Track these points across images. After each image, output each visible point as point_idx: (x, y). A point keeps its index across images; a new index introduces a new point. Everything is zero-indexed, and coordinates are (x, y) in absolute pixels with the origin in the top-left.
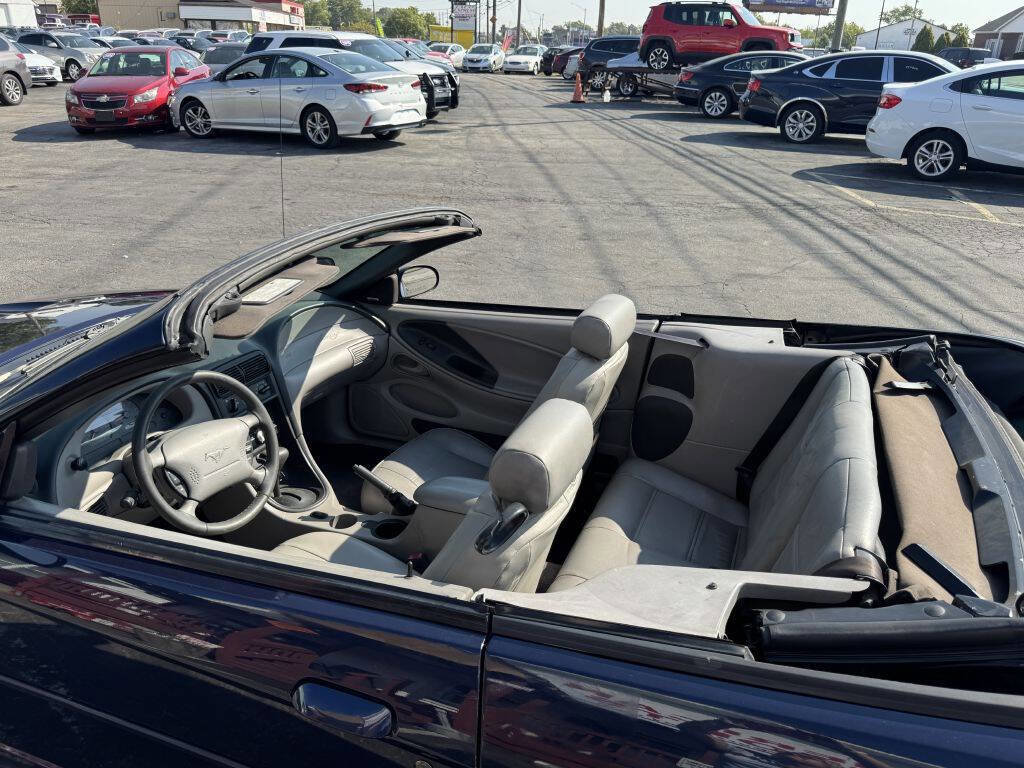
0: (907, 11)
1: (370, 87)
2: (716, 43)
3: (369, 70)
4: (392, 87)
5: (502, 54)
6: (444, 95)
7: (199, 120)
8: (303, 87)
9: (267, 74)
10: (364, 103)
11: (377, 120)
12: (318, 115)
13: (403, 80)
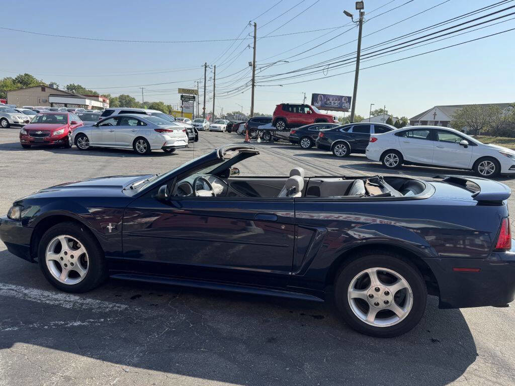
0: (381, 111)
1: (166, 131)
2: (304, 120)
3: (163, 124)
4: (175, 131)
5: (208, 123)
6: (192, 136)
7: (84, 143)
8: (135, 129)
9: (118, 124)
10: (164, 137)
11: (168, 144)
12: (142, 141)
13: (180, 129)
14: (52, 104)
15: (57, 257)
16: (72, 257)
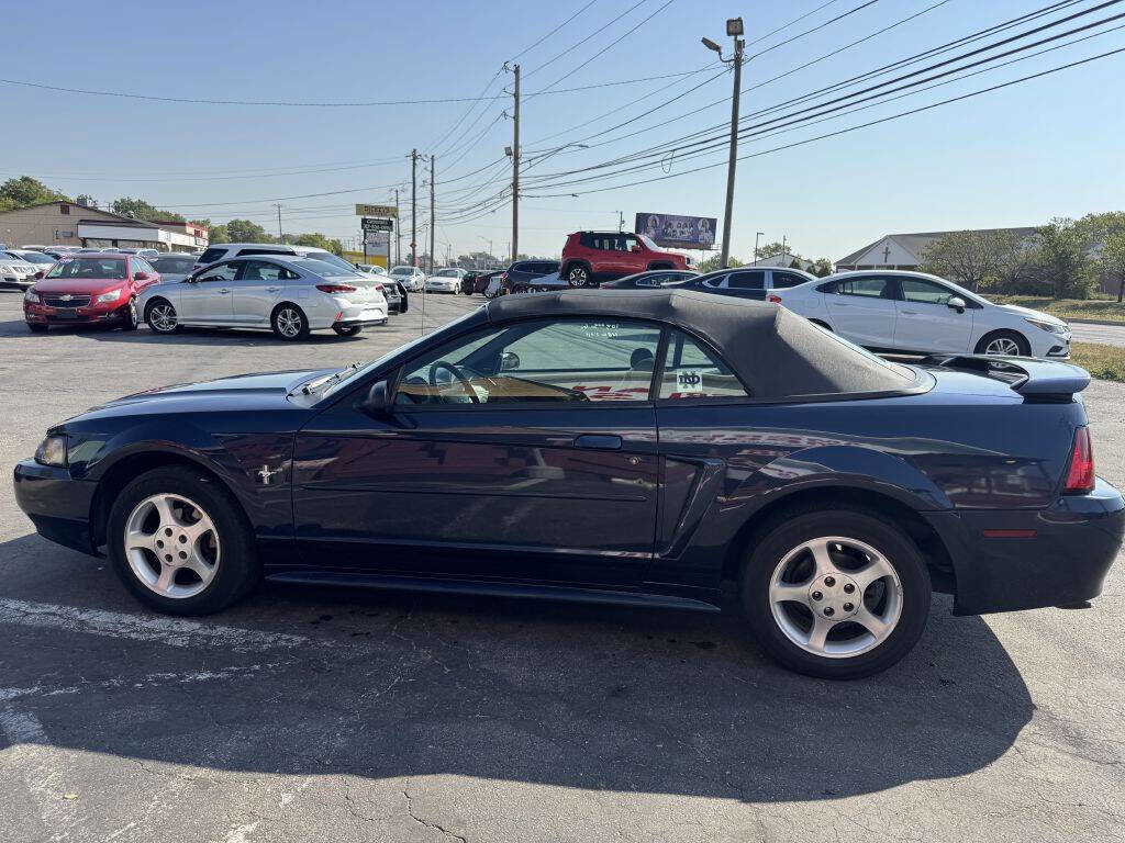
0: (777, 247)
1: (341, 288)
2: (623, 265)
3: (333, 275)
4: (359, 289)
5: (423, 276)
6: (395, 301)
7: (164, 317)
8: (277, 287)
9: (238, 277)
10: (336, 302)
11: (346, 317)
12: (289, 312)
13: (370, 284)
14: (84, 242)
15: (149, 542)
16: (183, 539)
